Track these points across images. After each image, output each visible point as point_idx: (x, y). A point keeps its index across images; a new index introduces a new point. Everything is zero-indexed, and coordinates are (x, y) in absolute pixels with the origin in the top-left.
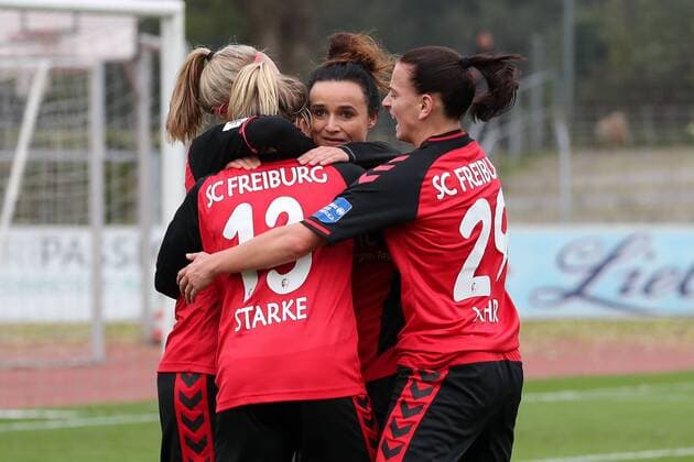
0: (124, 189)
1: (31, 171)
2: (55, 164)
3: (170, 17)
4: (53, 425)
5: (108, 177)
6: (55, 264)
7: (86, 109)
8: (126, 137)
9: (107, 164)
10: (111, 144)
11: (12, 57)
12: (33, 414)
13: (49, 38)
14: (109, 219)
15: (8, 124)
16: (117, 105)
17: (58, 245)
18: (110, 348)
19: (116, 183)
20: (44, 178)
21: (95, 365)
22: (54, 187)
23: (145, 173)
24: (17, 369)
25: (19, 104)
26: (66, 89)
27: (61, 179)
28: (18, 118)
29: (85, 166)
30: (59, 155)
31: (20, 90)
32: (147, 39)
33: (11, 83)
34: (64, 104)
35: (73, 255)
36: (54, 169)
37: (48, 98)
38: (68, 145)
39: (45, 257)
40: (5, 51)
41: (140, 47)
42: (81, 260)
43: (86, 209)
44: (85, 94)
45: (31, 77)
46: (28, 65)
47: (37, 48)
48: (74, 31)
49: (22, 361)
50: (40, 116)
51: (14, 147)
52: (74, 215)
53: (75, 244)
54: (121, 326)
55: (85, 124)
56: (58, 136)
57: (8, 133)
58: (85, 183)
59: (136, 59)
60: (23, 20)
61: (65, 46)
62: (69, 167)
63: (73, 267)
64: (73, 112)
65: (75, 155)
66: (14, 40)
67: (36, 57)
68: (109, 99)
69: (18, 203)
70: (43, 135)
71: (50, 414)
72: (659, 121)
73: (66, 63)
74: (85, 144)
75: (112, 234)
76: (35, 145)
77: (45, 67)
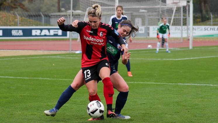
0: (185, 21)
1: (174, 19)
4: (177, 50)
5: (183, 20)
6: (177, 31)
7: (180, 12)
8: (186, 15)
9: (183, 18)
10: (184, 16)
12: (174, 48)
13: (176, 3)
14: (183, 25)
15: (171, 13)
16: (185, 11)
17: (177, 28)
18: (183, 40)
19: (184, 21)
20: (175, 20)
21: (181, 43)
22: (177, 21)
23: (188, 19)
25: (173, 11)
26: (178, 9)
27: (178, 20)
28: (173, 13)
29: (180, 19)
30: (177, 17)
31: (173, 9)
32: (188, 3)
33: (172, 9)
34: (178, 11)
35: (179, 29)
36: (177, 19)
37: (176, 10)
38: (178, 16)
39: (176, 30)
40: (171, 5)
41: (187, 4)
42: (180, 30)
43: (180, 24)
44: (181, 10)
45: (174, 8)
46: (174, 6)
47: (175, 4)
48: (179, 2)
49: (173, 42)
50: (175, 13)
51: (172, 16)
52: (179, 25)
53: (179, 28)
54: (185, 38)
55: (180, 14)
56: (177, 15)
57: (171, 15)
58: (180, 21)
59: (187, 5)
61: (178, 4)
62: (178, 19)
63: (179, 31)
64: (179, 12)
65: (179, 17)
66: (172, 3)
68: (183, 11)
69: (172, 23)
71: (176, 48)
73: (178, 6)
74: (180, 16)
75: (184, 27)
76: (174, 16)
77: (176, 7)
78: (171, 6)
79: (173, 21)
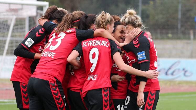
1: (11, 42)
2: (17, 41)
3: (45, 6)
7: (24, 28)
11: (7, 15)
13: (16, 11)
24: (7, 90)
25: (8, 26)
26: (19, 23)
28: (8, 29)
31: (9, 23)
32: (39, 11)
33: (7, 21)
34: (19, 26)
37: (16, 25)
40: (5, 14)
41: (37, 13)
44: (24, 24)
45: (11, 20)
46: (11, 17)
47: (13, 13)
48: (22, 9)
50: (13, 29)
51: (7, 37)
56: (18, 34)
57: (6, 33)
59: (37, 15)
60: (10, 6)
61: (20, 12)
64: (22, 28)
66: (7, 11)
67: (13, 15)
69: (8, 50)
70: (14, 34)
72: (161, 33)
73: (20, 17)
76: (12, 36)
77: (14, 17)
78: (6, 17)
79: (9, 47)
